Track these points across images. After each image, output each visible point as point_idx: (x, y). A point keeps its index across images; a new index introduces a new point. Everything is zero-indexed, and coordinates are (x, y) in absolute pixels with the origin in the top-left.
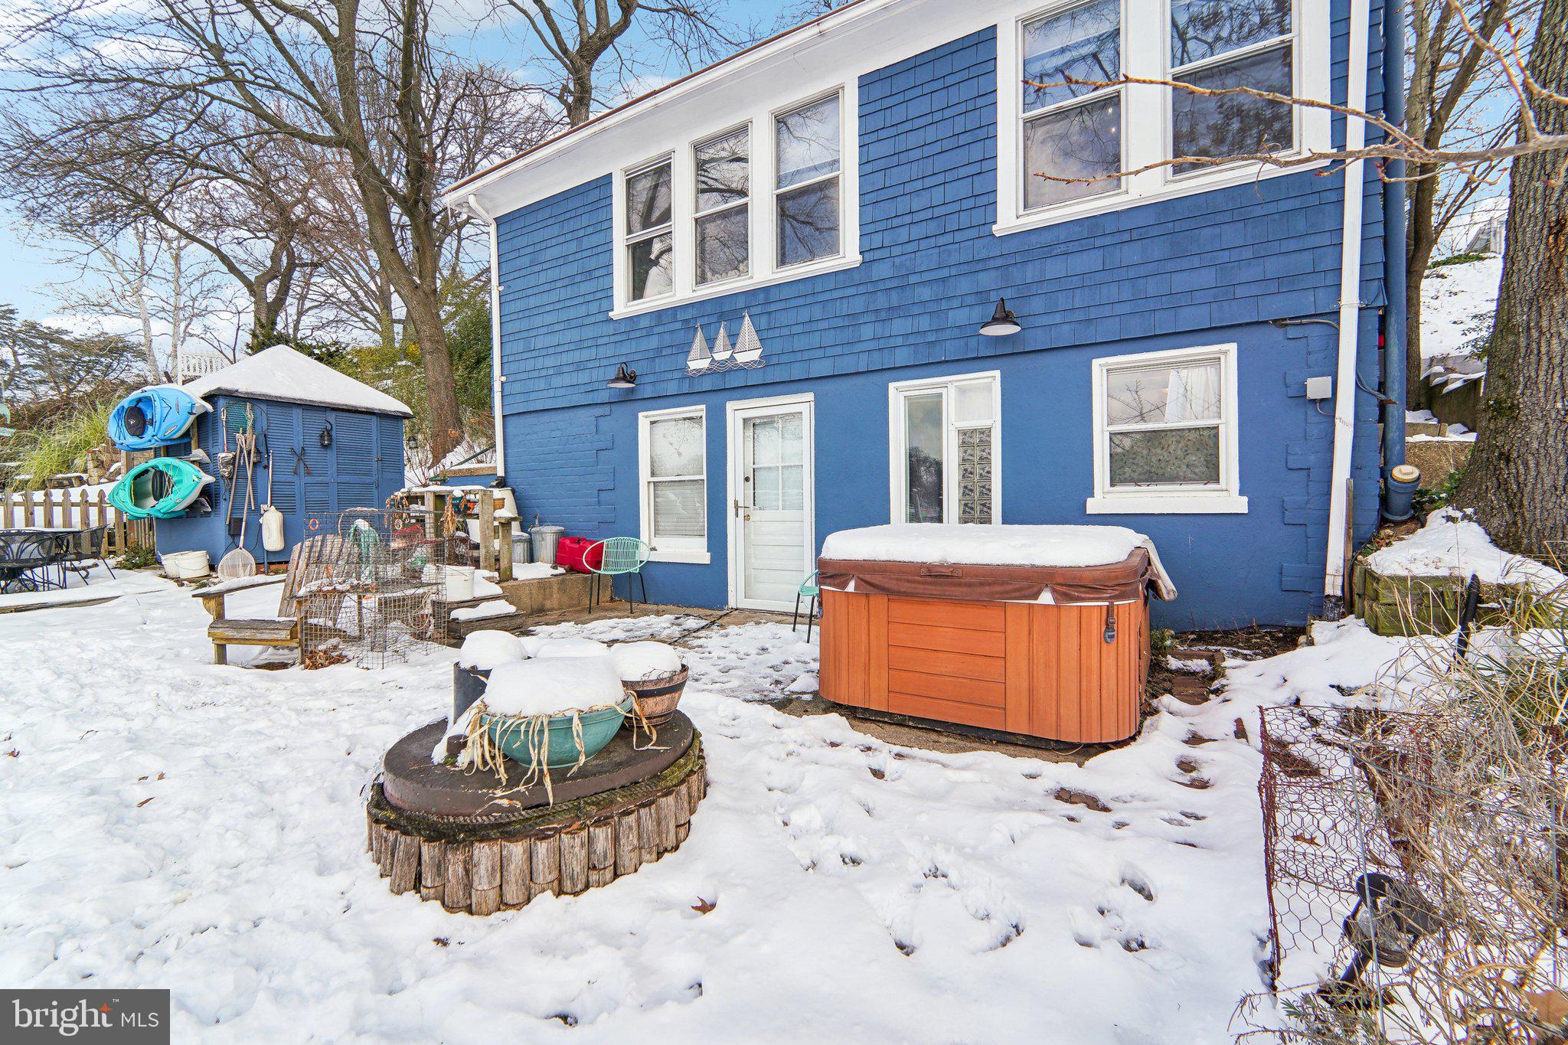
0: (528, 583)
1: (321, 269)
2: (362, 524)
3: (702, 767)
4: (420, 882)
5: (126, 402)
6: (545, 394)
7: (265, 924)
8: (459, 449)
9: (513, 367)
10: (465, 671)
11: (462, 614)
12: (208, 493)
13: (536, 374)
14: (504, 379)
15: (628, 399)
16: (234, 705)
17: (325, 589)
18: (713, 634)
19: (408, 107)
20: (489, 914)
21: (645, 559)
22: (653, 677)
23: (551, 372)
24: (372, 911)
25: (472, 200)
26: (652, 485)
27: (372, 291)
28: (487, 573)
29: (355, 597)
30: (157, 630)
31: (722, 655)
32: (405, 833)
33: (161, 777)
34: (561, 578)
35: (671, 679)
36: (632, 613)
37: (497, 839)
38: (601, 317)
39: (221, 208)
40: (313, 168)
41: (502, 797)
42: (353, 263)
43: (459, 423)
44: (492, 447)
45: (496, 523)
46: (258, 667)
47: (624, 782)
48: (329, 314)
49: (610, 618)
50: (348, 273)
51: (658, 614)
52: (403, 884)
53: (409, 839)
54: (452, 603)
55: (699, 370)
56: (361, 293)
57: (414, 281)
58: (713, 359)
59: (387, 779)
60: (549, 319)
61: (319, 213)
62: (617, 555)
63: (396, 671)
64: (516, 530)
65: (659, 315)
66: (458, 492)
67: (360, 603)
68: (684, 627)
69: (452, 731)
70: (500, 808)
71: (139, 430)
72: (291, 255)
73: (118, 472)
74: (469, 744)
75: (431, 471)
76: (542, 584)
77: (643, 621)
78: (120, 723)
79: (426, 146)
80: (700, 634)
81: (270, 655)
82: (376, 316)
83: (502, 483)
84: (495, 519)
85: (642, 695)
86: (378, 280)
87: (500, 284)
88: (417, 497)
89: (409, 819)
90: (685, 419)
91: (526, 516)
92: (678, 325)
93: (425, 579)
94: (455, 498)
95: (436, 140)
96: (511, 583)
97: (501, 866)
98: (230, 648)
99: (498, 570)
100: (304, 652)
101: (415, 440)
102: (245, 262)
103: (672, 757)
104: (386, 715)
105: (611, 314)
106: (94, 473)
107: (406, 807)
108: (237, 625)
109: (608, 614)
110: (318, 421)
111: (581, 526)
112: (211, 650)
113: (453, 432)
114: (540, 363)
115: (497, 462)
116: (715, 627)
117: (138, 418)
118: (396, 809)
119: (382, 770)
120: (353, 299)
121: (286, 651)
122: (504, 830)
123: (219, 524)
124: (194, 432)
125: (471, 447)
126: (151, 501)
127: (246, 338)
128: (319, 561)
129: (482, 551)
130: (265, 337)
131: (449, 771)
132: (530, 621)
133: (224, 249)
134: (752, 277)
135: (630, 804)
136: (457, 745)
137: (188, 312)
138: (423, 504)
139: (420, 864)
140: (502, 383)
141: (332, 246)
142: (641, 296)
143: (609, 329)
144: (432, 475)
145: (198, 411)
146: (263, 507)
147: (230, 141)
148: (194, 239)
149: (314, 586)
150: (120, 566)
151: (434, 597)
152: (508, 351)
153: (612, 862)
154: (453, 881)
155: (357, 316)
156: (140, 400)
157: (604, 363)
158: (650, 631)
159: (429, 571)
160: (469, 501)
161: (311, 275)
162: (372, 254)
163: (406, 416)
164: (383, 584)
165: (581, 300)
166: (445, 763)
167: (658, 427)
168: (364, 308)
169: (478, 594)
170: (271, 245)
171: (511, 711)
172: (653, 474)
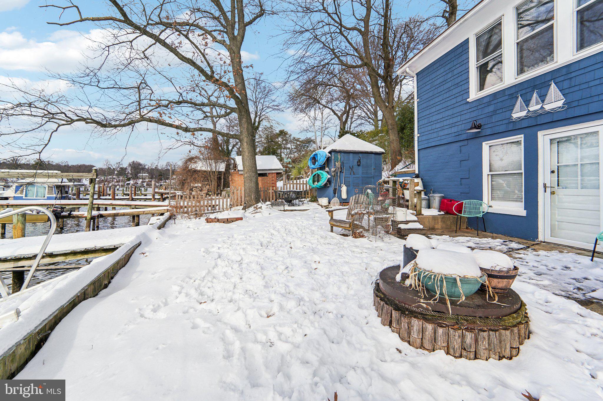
0: (428, 217)
1: (357, 108)
2: (369, 191)
3: (527, 322)
4: (391, 324)
5: (312, 156)
6: (436, 139)
7: (344, 317)
8: (400, 164)
9: (423, 130)
10: (407, 248)
11: (402, 226)
12: (329, 181)
13: (432, 131)
14: (419, 135)
15: (476, 136)
16: (335, 245)
17: (359, 212)
18: (529, 253)
19: (385, 44)
20: (417, 348)
21: (486, 211)
22: (497, 269)
23: (439, 129)
24: (375, 328)
25: (408, 70)
26: (490, 176)
27: (372, 112)
28: (411, 211)
29: (367, 216)
30: (317, 220)
31: (536, 265)
32: (387, 304)
33: (319, 263)
34: (442, 216)
35: (508, 272)
36: (478, 236)
37: (421, 319)
38: (464, 102)
39: (332, 96)
40: (356, 76)
41: (423, 303)
42: (366, 104)
43: (401, 154)
44: (413, 162)
45: (415, 192)
46: (340, 235)
47: (481, 315)
48: (359, 122)
49: (467, 236)
50: (365, 107)
51: (493, 238)
52: (385, 322)
53: (388, 306)
54: (398, 222)
55: (519, 118)
56: (368, 113)
57: (386, 105)
58: (529, 111)
59: (381, 282)
60: (438, 108)
61: (357, 90)
62: (470, 208)
63: (380, 244)
64: (423, 196)
65: (495, 95)
66: (401, 180)
67: (369, 218)
68: (509, 246)
69: (403, 270)
70: (422, 307)
71: (314, 163)
72: (350, 105)
73: (309, 175)
74: (410, 277)
75: (391, 172)
76: (434, 217)
77: (484, 240)
78: (309, 244)
79: (391, 56)
80: (520, 251)
81: (344, 232)
82: (373, 120)
83: (417, 176)
84: (415, 190)
85: (490, 276)
86: (374, 107)
87: (418, 99)
88: (386, 182)
89: (388, 299)
90: (507, 143)
91: (427, 189)
92: (507, 97)
93: (389, 212)
94: (400, 182)
95: (394, 53)
96: (421, 216)
97: (422, 331)
98: (334, 227)
99: (416, 210)
100: (353, 232)
101: (386, 161)
102: (338, 111)
103: (508, 311)
104: (377, 258)
105: (468, 100)
106: (305, 175)
107: (387, 294)
108: (336, 221)
109: (466, 235)
110: (357, 157)
111: (452, 194)
112: (330, 229)
113: (399, 158)
114: (434, 127)
115: (416, 168)
116: (530, 249)
117: (314, 160)
118: (383, 294)
119: (379, 278)
120: (366, 115)
121: (348, 231)
122: (424, 317)
123: (331, 190)
124: (326, 163)
125: (405, 163)
126: (316, 183)
127: (338, 134)
128: (357, 203)
129: (410, 203)
130: (343, 133)
131: (402, 285)
132: (429, 232)
133: (333, 108)
134: (557, 62)
135: (484, 327)
136: (405, 277)
137: (324, 129)
138: (389, 184)
139: (391, 317)
140: (418, 137)
141: (360, 99)
142: (483, 89)
143: (468, 106)
144: (391, 174)
145: (327, 157)
146: (342, 185)
147: (335, 76)
148: (326, 107)
149: (356, 211)
150: (310, 201)
151: (392, 219)
152: (421, 123)
153: (474, 350)
154: (403, 329)
155: (367, 121)
156: (315, 155)
157: (464, 122)
158: (489, 246)
159: (391, 209)
160: (405, 183)
161: (354, 110)
162: (372, 99)
163: (383, 153)
164: (377, 212)
165: (453, 97)
166: (400, 282)
167: (493, 149)
168: (369, 118)
169: (408, 219)
170: (344, 104)
171: (428, 269)
172: (490, 171)
